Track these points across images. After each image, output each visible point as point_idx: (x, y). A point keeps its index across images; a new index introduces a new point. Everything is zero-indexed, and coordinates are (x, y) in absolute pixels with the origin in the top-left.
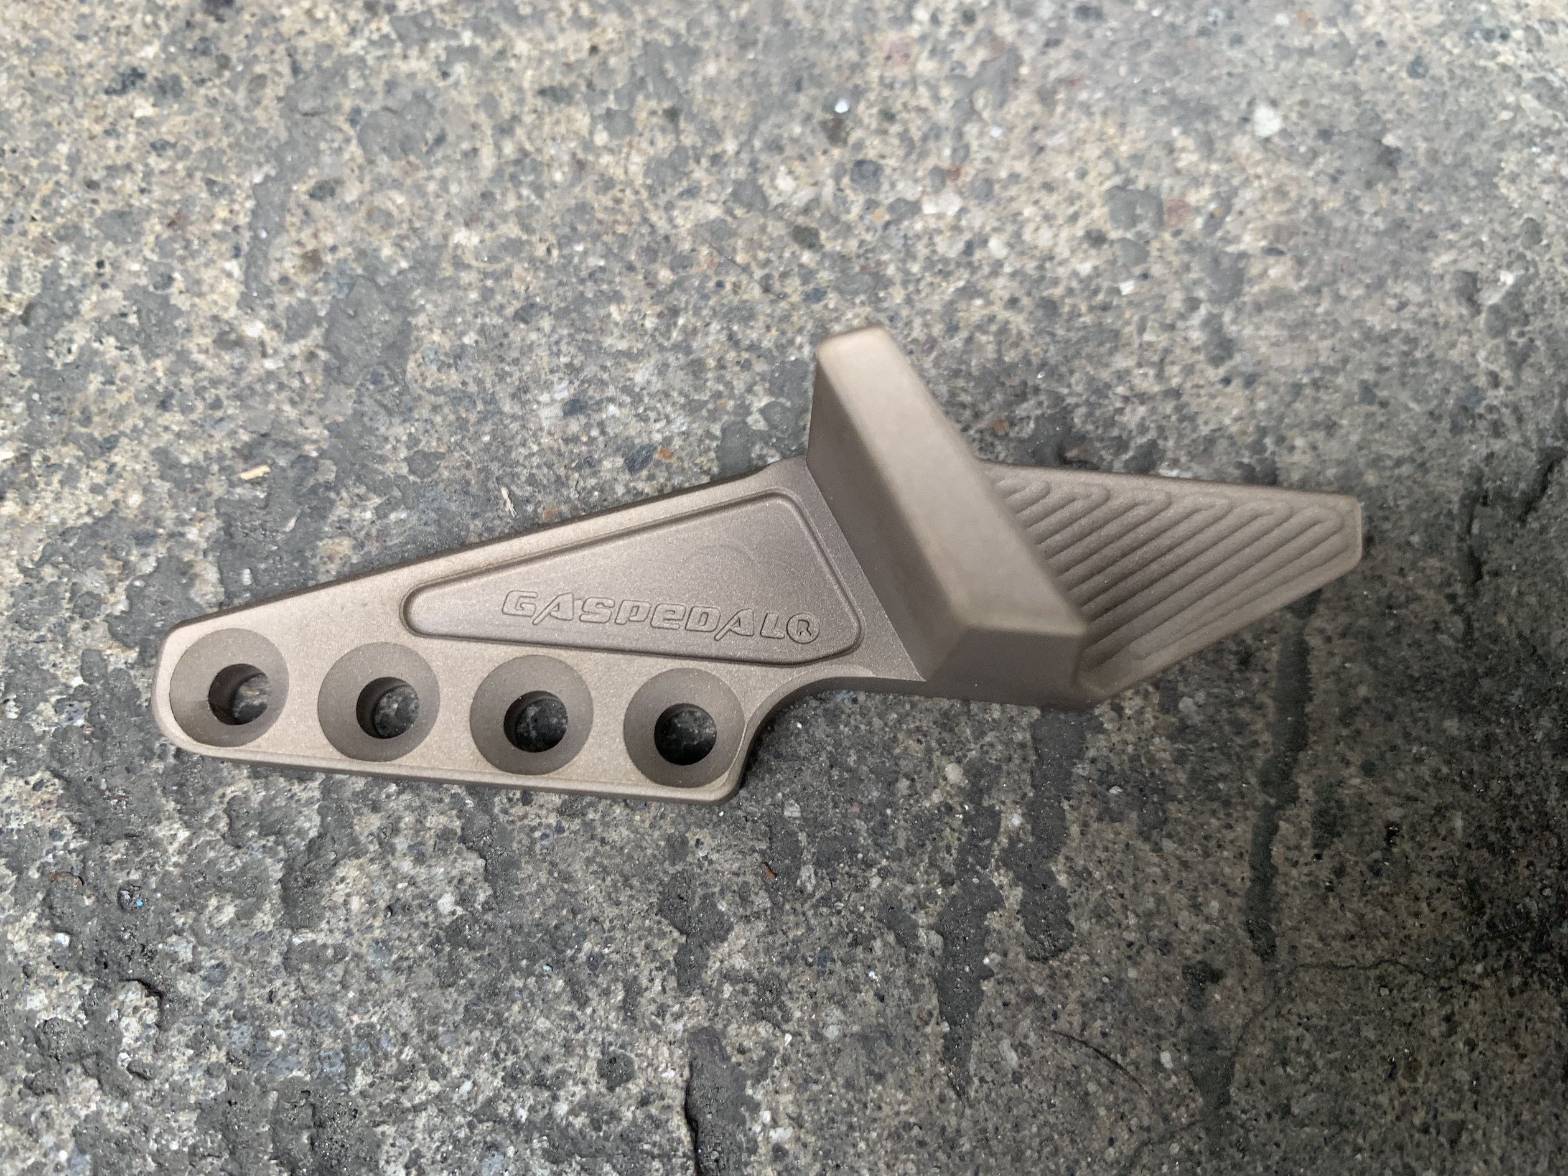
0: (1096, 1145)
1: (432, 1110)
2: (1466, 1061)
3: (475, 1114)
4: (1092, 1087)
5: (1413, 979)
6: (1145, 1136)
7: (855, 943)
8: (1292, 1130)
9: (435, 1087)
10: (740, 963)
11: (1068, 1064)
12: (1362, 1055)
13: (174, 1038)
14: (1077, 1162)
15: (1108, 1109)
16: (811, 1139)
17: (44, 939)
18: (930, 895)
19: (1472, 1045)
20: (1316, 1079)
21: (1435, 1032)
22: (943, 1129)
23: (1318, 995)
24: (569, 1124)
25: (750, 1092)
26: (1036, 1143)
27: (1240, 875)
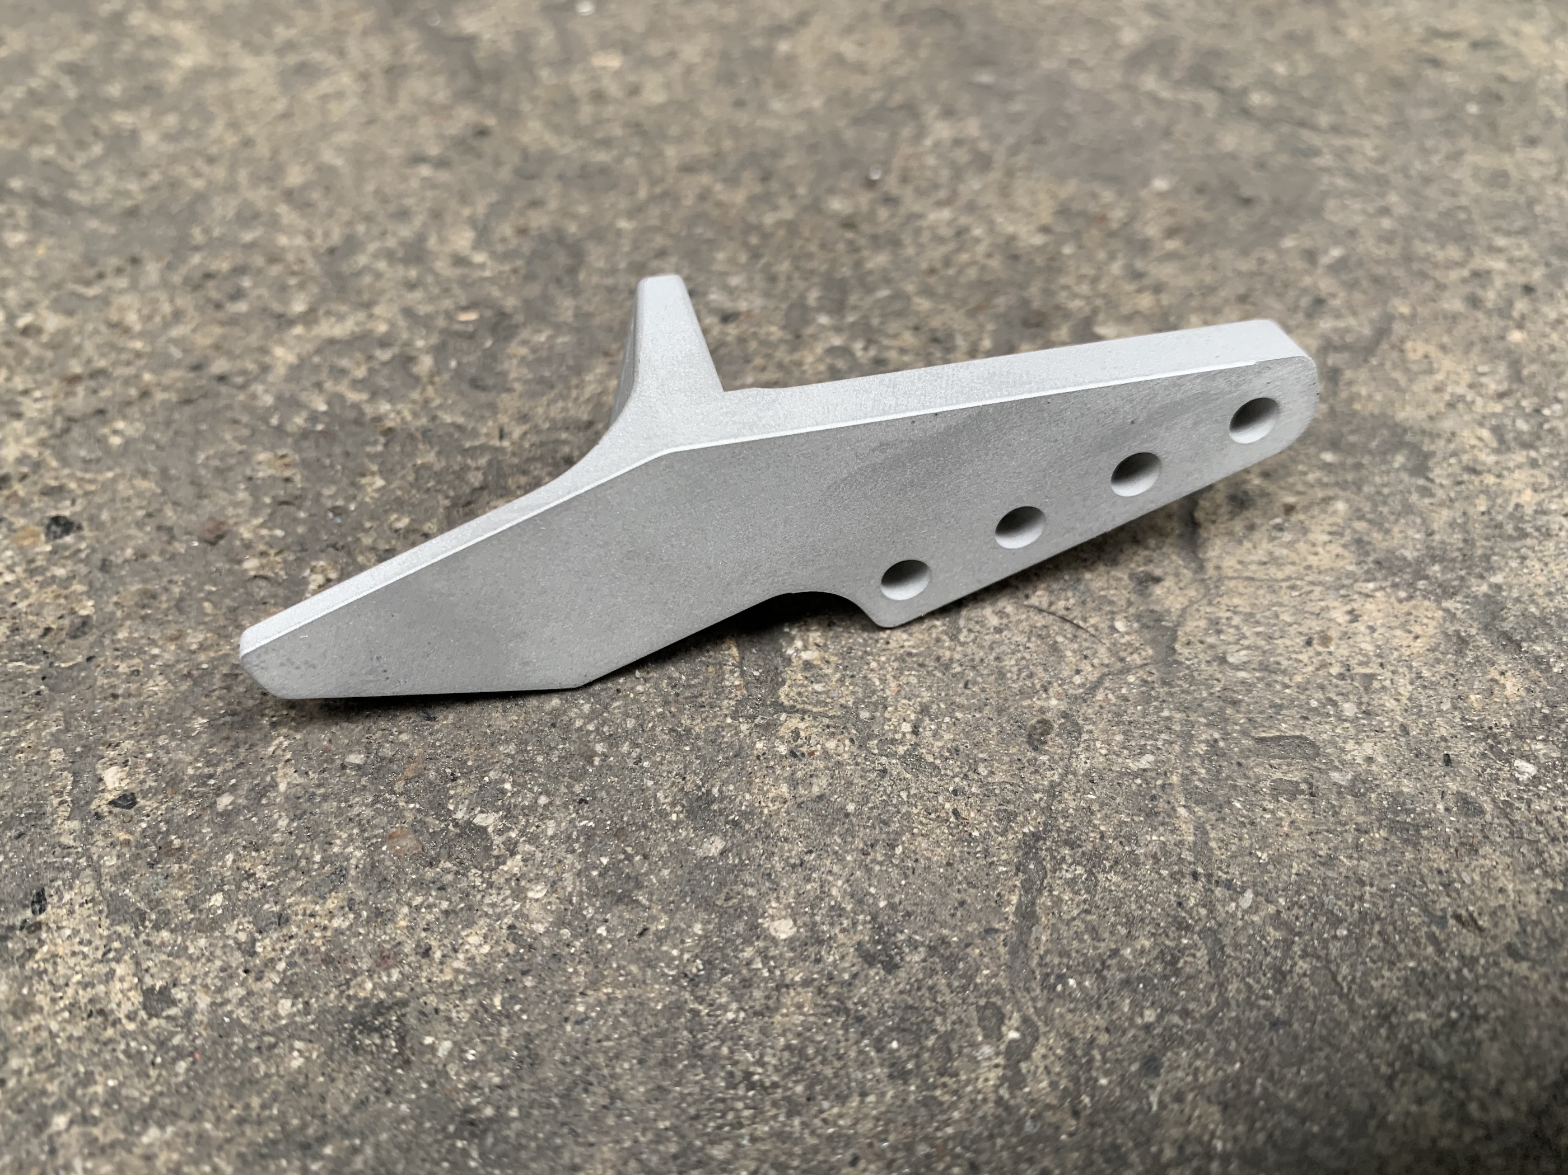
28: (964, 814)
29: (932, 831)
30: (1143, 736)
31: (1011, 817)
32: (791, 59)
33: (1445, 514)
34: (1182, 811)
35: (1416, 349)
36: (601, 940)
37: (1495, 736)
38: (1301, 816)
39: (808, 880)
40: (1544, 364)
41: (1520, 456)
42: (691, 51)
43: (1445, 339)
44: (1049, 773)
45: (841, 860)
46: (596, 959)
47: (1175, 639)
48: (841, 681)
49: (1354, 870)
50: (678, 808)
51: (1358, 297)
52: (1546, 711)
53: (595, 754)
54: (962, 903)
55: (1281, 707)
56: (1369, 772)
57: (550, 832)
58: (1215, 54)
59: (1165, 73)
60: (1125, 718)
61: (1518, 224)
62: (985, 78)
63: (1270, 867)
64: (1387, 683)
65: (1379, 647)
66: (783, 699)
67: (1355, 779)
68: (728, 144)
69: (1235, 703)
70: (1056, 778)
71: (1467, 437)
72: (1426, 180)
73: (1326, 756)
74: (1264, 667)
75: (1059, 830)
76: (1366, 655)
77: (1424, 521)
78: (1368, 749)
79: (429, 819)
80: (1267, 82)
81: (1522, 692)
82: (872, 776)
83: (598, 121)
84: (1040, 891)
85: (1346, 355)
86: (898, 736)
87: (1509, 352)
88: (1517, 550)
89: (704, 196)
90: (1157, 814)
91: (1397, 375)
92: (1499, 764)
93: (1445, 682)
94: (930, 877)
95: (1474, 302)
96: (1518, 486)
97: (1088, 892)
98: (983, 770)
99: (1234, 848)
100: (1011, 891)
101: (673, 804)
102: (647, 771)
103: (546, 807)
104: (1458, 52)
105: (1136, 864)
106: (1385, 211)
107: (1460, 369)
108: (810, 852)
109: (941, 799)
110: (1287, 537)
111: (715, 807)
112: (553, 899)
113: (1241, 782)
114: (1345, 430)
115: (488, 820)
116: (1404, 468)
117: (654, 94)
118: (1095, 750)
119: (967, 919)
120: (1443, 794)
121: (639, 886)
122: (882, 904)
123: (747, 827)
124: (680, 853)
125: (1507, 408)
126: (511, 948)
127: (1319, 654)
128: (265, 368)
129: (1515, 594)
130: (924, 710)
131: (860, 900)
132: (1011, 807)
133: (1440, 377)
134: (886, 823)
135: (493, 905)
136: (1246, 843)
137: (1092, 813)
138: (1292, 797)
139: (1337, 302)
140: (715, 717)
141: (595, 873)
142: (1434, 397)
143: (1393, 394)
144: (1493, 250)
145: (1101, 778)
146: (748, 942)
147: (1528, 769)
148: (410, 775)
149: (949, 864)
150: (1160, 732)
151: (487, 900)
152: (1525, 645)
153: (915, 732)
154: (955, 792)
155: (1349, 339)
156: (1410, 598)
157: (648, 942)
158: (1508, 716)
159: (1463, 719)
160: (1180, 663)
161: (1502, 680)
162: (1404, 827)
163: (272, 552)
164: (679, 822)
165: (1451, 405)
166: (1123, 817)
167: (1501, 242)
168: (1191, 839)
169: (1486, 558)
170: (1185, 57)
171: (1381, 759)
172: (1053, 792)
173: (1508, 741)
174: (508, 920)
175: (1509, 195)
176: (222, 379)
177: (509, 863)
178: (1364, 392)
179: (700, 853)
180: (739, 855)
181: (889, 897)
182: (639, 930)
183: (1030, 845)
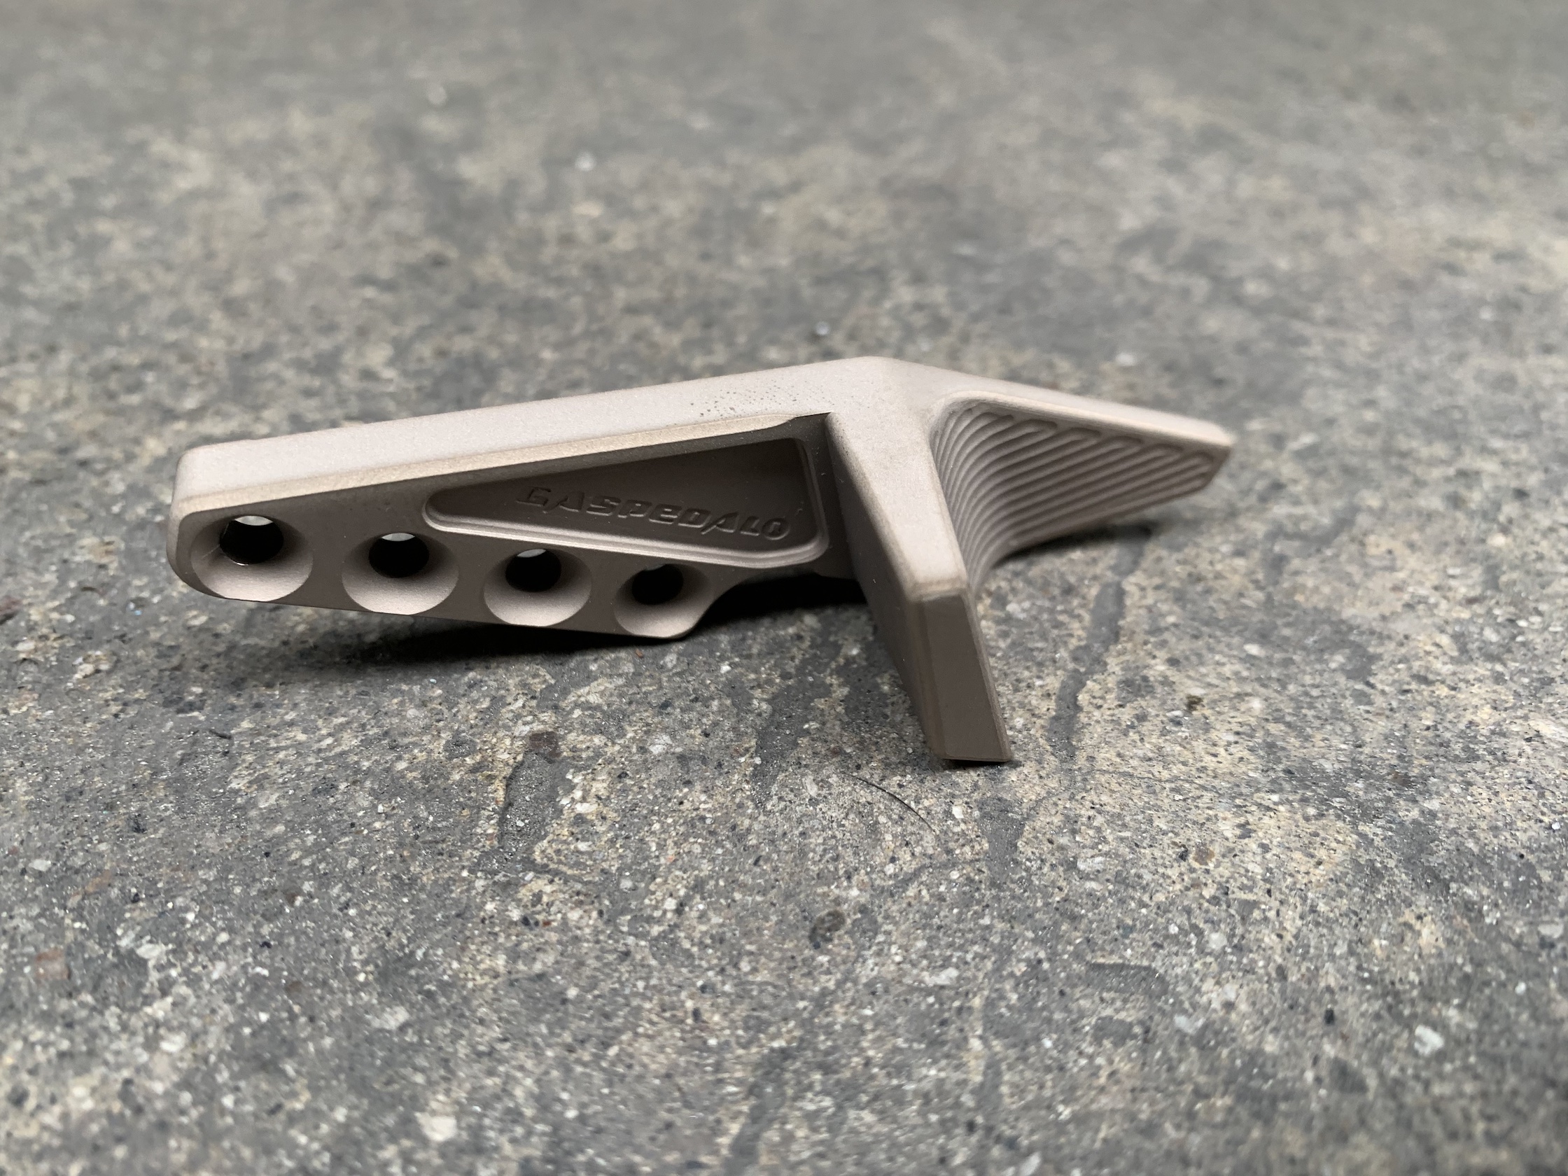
0: (878, 861)
1: (292, 751)
2: (1258, 859)
3: (326, 760)
4: (882, 819)
5: (1208, 796)
6: (927, 861)
7: (696, 700)
8: (1076, 881)
9: (302, 737)
10: (594, 699)
11: (863, 800)
12: (1153, 838)
13: (116, 679)
14: (856, 869)
15: (895, 836)
16: (612, 815)
17: (55, 616)
18: (769, 682)
19: (1265, 848)
20: (1104, 848)
21: (1228, 834)
22: (734, 827)
23: (1112, 791)
24: (403, 777)
25: (569, 776)
26: (820, 849)
27: (1048, 707)
28: (705, 1016)
29: (660, 1033)
30: (950, 945)
31: (761, 1026)
32: (772, 221)
33: (1382, 725)
34: (976, 1044)
35: (1378, 544)
36: (223, 1111)
37: (1396, 994)
38: (1125, 1067)
39: (491, 1073)
40: (1528, 572)
41: (1483, 669)
42: (673, 207)
43: (1415, 536)
44: (823, 978)
45: (538, 1053)
46: (207, 1134)
47: (1019, 834)
48: (612, 842)
49: (1181, 1144)
50: (370, 968)
51: (1323, 485)
52: (1468, 969)
53: (300, 892)
54: (669, 1126)
55: (1132, 929)
56: (1225, 1021)
57: (215, 976)
58: (1217, 245)
59: (1159, 258)
60: (936, 921)
61: (1520, 427)
62: (966, 249)
63: (1071, 1127)
64: (1272, 914)
65: (1269, 870)
66: (537, 856)
67: (1206, 1027)
68: (681, 292)
69: (1074, 918)
70: (831, 985)
71: (1423, 642)
72: (1423, 378)
73: (1176, 995)
74: (1120, 879)
75: (815, 1050)
76: (1252, 879)
77: (1355, 729)
78: (1231, 991)
79: (90, 943)
80: (1266, 274)
81: (1441, 944)
82: (611, 957)
83: (559, 261)
84: (771, 1121)
85: (1297, 544)
86: (657, 914)
87: (1488, 556)
88: (1462, 774)
89: (638, 337)
90: (943, 1043)
91: (1353, 569)
92: (1396, 1029)
93: (1345, 921)
94: (641, 1089)
95: (1456, 501)
96: (1475, 701)
97: (830, 1130)
98: (745, 966)
99: (1030, 1097)
100: (734, 1117)
101: (365, 963)
102: (351, 919)
103: (223, 946)
104: (1482, 261)
105: (900, 1102)
106: (1371, 403)
107: (1427, 569)
108: (505, 1040)
109: (683, 995)
110: (1184, 732)
111: (413, 972)
112: (188, 1056)
113: (1058, 1016)
114: (1279, 622)
115: (152, 952)
116: (1342, 669)
117: (623, 240)
118: (888, 955)
119: (667, 1147)
120: (1316, 1060)
121: (292, 1053)
122: (571, 1114)
123: (442, 1000)
124: (355, 1018)
125: (1475, 615)
126: (117, 1106)
127: (1192, 870)
128: (130, 457)
129: (1452, 824)
130: (698, 886)
131: (544, 1102)
132: (765, 1015)
133: (1401, 575)
134: (607, 1016)
135: (118, 1053)
136: (1047, 1093)
137: (864, 1033)
138: (1120, 1041)
139: (1298, 489)
140: (450, 867)
141: (247, 1031)
142: (1393, 595)
143: (1344, 588)
144: (1485, 450)
145: (886, 991)
146: (393, 1139)
147: (1431, 1040)
148: (90, 889)
149: (668, 1076)
150: (973, 943)
151: (114, 1046)
152: (1454, 886)
153: (679, 911)
154: (703, 989)
155: (1304, 527)
156: (1321, 815)
157: (278, 1123)
158: (1418, 971)
159: (1359, 968)
160: (1017, 863)
161: (1418, 926)
162: (1257, 1096)
163: (53, 636)
164: (366, 984)
165: (1409, 606)
166: (900, 1042)
167: (1497, 443)
168: (977, 1078)
169: (1424, 779)
170: (1184, 244)
171: (1243, 1007)
172: (822, 1002)
173: (1413, 1002)
174: (126, 1073)
175: (1513, 399)
176: (84, 464)
177: (156, 1005)
178: (1310, 583)
179: (376, 1023)
180: (419, 1033)
181: (583, 1106)
182: (272, 1104)
183: (774, 1064)
